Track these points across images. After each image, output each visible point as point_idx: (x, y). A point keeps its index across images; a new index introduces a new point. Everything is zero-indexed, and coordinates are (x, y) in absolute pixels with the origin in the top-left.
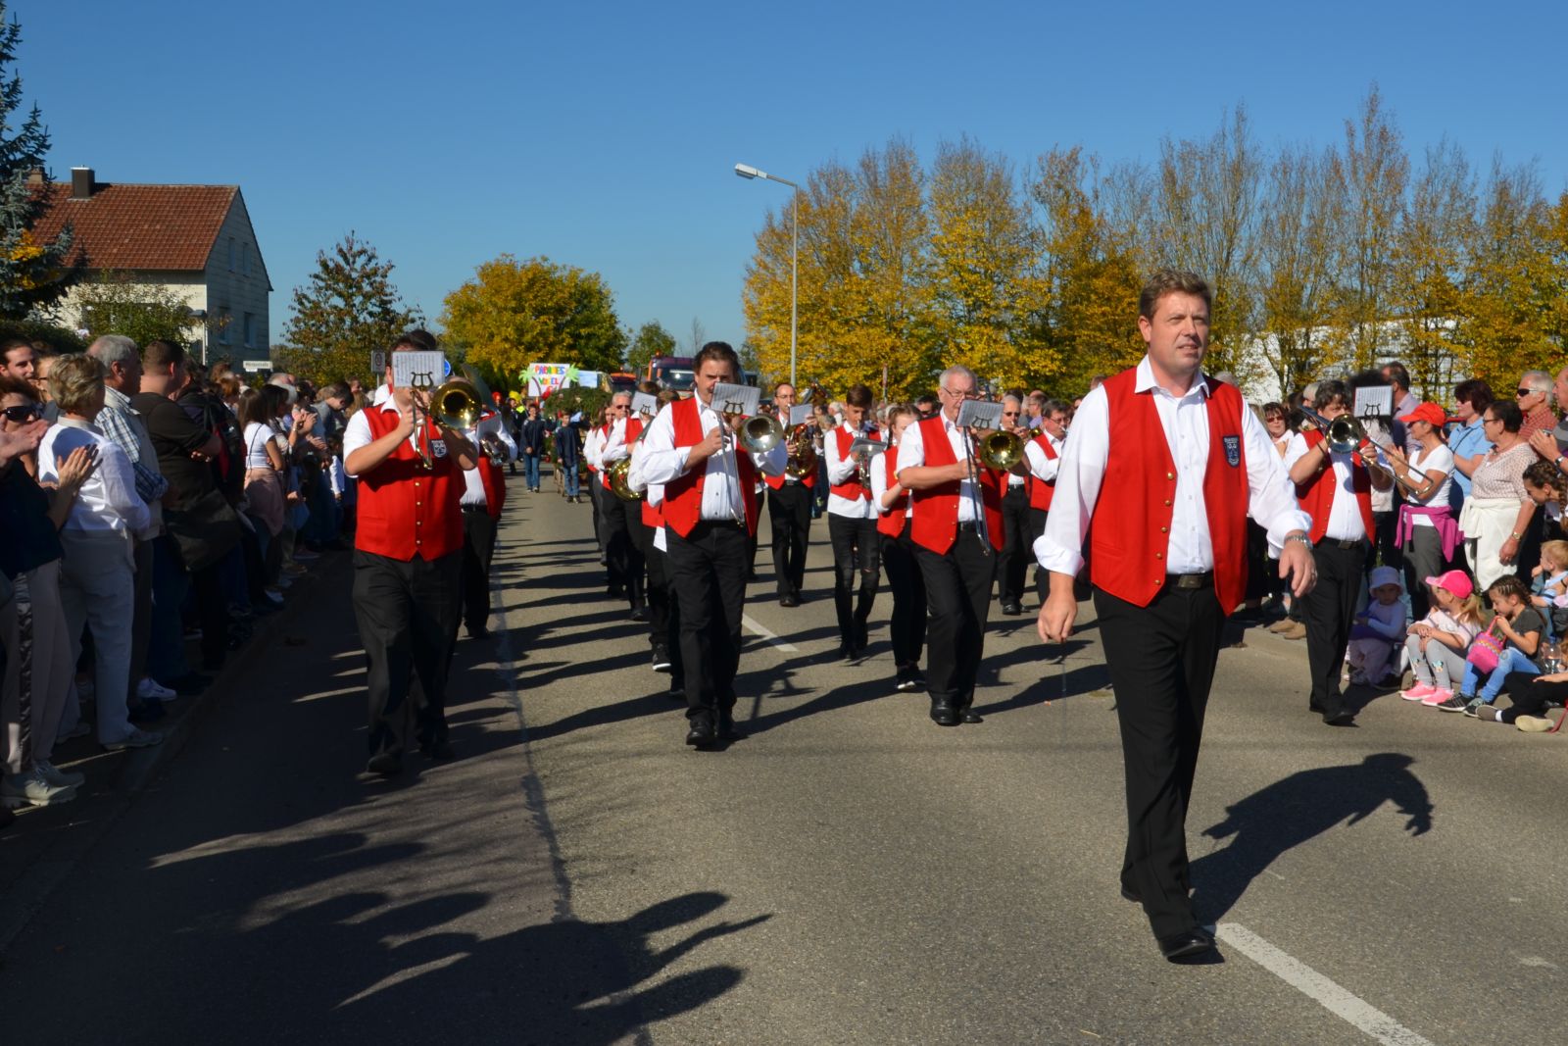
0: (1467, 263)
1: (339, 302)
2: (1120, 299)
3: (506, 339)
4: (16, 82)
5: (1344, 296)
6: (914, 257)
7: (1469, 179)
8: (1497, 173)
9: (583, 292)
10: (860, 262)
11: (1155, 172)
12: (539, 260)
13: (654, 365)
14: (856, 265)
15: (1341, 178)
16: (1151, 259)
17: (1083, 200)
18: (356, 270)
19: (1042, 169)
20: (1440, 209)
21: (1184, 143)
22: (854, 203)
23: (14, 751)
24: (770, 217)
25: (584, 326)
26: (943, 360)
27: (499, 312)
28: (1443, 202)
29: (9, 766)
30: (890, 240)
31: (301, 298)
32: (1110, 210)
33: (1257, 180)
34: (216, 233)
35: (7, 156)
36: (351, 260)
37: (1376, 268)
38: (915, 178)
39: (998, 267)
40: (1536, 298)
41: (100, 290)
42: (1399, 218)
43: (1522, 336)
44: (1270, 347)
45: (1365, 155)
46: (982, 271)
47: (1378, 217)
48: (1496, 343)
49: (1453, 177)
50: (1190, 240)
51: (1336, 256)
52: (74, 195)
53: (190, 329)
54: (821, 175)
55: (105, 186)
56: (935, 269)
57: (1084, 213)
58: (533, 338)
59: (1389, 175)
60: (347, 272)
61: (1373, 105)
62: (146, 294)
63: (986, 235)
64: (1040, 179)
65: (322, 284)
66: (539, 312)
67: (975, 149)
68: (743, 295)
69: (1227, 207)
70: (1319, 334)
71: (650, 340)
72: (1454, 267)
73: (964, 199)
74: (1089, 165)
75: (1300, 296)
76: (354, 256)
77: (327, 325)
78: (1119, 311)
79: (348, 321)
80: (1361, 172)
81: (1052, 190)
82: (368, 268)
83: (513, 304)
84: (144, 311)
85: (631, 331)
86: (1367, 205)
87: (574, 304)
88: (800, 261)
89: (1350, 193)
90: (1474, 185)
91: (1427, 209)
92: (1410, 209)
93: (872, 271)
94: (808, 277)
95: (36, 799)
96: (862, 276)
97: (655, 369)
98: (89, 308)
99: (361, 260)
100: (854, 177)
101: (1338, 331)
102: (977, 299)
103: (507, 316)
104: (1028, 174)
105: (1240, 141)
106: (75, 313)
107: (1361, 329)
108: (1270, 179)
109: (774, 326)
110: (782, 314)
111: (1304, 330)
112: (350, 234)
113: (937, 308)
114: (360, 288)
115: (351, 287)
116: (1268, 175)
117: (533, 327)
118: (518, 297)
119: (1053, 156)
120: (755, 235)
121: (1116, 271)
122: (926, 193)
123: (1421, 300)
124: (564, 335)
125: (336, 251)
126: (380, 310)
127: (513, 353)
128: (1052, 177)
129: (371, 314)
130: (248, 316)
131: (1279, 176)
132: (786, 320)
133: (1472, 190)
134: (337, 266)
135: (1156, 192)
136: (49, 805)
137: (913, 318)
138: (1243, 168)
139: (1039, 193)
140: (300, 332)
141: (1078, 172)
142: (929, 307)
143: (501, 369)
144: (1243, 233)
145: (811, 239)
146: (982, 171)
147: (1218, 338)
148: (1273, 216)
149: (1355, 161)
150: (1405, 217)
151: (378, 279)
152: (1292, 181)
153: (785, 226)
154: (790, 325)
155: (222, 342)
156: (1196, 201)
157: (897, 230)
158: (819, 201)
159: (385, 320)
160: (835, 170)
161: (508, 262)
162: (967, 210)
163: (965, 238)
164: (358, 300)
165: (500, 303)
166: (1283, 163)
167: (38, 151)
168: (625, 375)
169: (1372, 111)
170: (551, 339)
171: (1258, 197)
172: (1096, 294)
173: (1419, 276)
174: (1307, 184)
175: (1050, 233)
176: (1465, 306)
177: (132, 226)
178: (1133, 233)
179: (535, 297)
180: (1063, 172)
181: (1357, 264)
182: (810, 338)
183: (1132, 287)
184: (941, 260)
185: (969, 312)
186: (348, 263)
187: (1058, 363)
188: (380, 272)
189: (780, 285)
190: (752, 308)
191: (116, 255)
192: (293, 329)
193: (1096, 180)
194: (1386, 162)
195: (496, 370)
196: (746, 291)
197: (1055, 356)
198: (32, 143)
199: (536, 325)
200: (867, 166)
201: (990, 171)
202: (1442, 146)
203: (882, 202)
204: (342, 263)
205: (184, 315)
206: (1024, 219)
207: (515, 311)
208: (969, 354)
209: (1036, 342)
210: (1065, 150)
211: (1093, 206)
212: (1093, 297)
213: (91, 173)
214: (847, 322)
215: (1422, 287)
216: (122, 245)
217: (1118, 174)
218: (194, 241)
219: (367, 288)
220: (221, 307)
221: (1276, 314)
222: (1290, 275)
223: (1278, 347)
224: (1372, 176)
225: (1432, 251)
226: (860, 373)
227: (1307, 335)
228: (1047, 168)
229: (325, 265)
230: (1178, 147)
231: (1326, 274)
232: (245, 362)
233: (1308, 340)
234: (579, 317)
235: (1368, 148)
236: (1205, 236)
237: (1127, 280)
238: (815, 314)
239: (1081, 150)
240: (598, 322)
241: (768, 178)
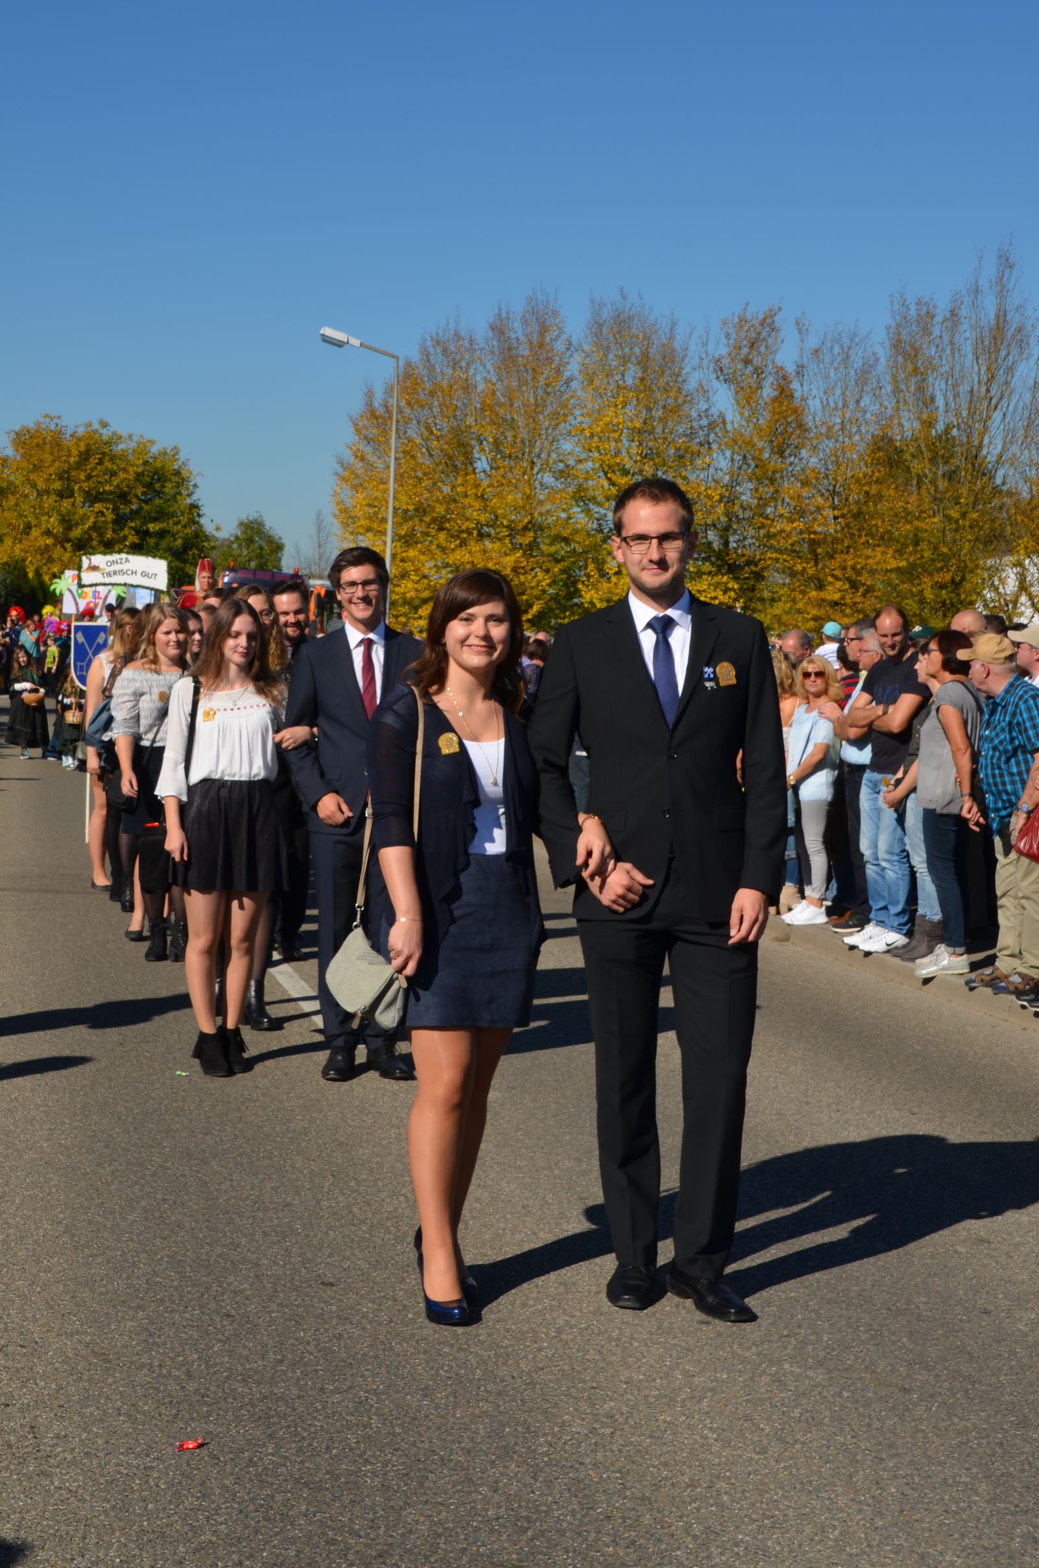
3: (48, 533)
9: (155, 472)
11: (880, 339)
12: (96, 426)
17: (784, 377)
19: (727, 336)
22: (479, 378)
24: (370, 395)
25: (155, 520)
26: (580, 586)
27: (40, 494)
32: (817, 392)
38: (560, 346)
54: (436, 342)
57: (784, 393)
58: (86, 532)
64: (723, 350)
66: (92, 497)
67: (636, 310)
68: (336, 494)
71: (250, 538)
81: (738, 366)
83: (57, 485)
87: (142, 489)
100: (481, 344)
103: (49, 502)
104: (705, 344)
105: (1001, 296)
109: (371, 535)
117: (84, 518)
118: (65, 476)
119: (742, 320)
120: (350, 418)
122: (574, 367)
124: (126, 531)
127: (57, 552)
128: (739, 348)
138: (1004, 334)
139: (721, 369)
141: (774, 340)
143: (38, 574)
146: (648, 338)
153: (389, 407)
154: (385, 534)
158: (431, 376)
160: (455, 334)
161: (53, 427)
165: (41, 485)
170: (109, 535)
175: (733, 422)
179: (89, 477)
180: (753, 341)
187: (732, 594)
190: (346, 511)
193: (802, 349)
195: (31, 575)
196: (338, 489)
197: (730, 586)
199: (88, 515)
200: (499, 329)
201: (658, 339)
206: (701, 403)
207: (61, 495)
208: (614, 579)
209: (707, 567)
210: (758, 310)
211: (796, 385)
214: (458, 534)
217: (828, 344)
228: (734, 336)
230: (913, 312)
234: (147, 507)
239: (780, 309)
240: (173, 515)
241: (361, 345)
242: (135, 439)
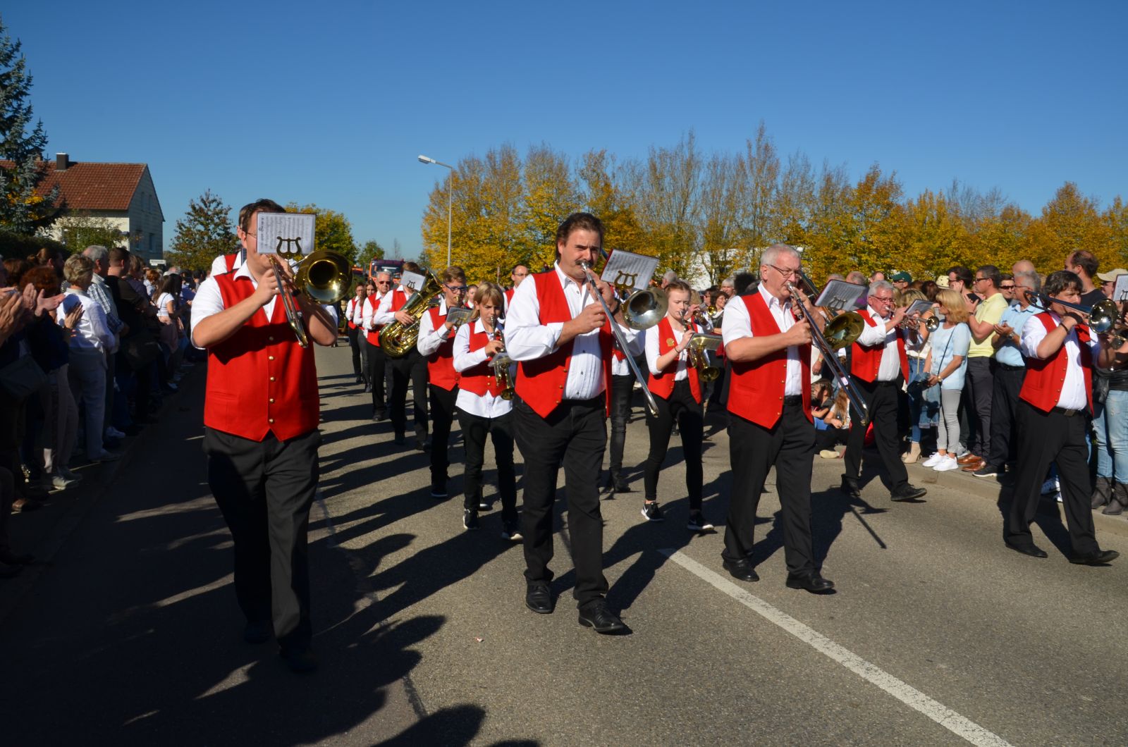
0: (809, 217)
1: (201, 228)
2: (626, 232)
4: (30, 108)
5: (745, 232)
6: (515, 207)
7: (811, 173)
8: (825, 170)
9: (335, 224)
10: (486, 209)
11: (645, 164)
12: (310, 205)
13: (373, 264)
14: (484, 211)
15: (744, 170)
16: (643, 211)
17: (607, 178)
18: (210, 210)
19: (585, 161)
20: (796, 188)
21: (661, 150)
22: (483, 177)
23: (48, 461)
24: (437, 185)
28: (797, 184)
29: (45, 470)
30: (502, 198)
31: (180, 226)
32: (621, 184)
33: (700, 170)
34: (134, 189)
35: (24, 148)
36: (208, 205)
37: (762, 218)
38: (516, 165)
39: (560, 214)
40: (845, 236)
41: (72, 221)
42: (774, 192)
43: (837, 256)
44: (706, 259)
45: (757, 158)
46: (552, 215)
47: (763, 192)
48: (824, 260)
49: (803, 171)
50: (664, 201)
51: (741, 211)
52: (57, 169)
53: (120, 242)
54: (465, 162)
55: (76, 163)
56: (526, 214)
57: (607, 185)
59: (769, 169)
60: (206, 211)
61: (761, 132)
62: (96, 223)
63: (554, 196)
64: (584, 167)
65: (192, 218)
67: (548, 150)
68: (422, 227)
69: (683, 184)
70: (731, 253)
71: (371, 250)
72: (803, 219)
73: (543, 177)
74: (610, 159)
75: (722, 233)
76: (210, 203)
77: (195, 241)
78: (625, 239)
79: (206, 238)
80: (755, 167)
81: (590, 173)
82: (217, 210)
84: (95, 232)
85: (360, 245)
86: (757, 185)
87: (329, 231)
88: (453, 209)
89: (749, 178)
90: (814, 175)
91: (789, 188)
92: (780, 188)
93: (492, 215)
94: (457, 217)
95: (58, 486)
96: (487, 217)
97: (373, 267)
98: (66, 230)
99: (213, 205)
100: (483, 164)
101: (741, 251)
102: (549, 230)
104: (577, 164)
105: (691, 149)
106: (58, 233)
107: (754, 251)
108: (707, 169)
109: (438, 243)
110: (443, 237)
111: (723, 251)
112: (207, 191)
113: (527, 235)
114: (212, 220)
115: (208, 220)
116: (706, 167)
119: (591, 154)
120: (429, 195)
121: (624, 217)
122: (522, 173)
123: (785, 236)
125: (200, 200)
126: (223, 232)
128: (590, 166)
129: (219, 235)
130: (151, 235)
131: (712, 168)
132: (445, 240)
133: (812, 178)
134: (201, 208)
135: (646, 175)
136: (66, 489)
137: (514, 240)
138: (692, 163)
139: (583, 174)
140: (180, 244)
141: (604, 163)
142: (523, 235)
144: (692, 198)
145: (460, 197)
146: (552, 161)
147: (678, 254)
148: (708, 189)
149: (752, 161)
150: (778, 192)
151: (223, 215)
152: (718, 171)
153: (445, 189)
154: (447, 243)
155: (138, 249)
156: (667, 181)
157: (506, 192)
158: (464, 176)
159: (226, 237)
160: (473, 159)
161: (293, 207)
162: (544, 182)
163: (542, 198)
164: (211, 227)
166: (714, 162)
167: (41, 145)
168: (357, 269)
169: (761, 135)
171: (700, 178)
172: (613, 229)
173: (784, 223)
174: (726, 173)
175: (589, 196)
176: (808, 240)
177: (89, 185)
178: (633, 196)
180: (596, 163)
181: (752, 217)
182: (458, 250)
183: (632, 226)
184: (529, 209)
185: (545, 238)
186: (206, 207)
188: (224, 211)
189: (442, 221)
190: (427, 234)
191: (80, 201)
192: (176, 242)
193: (614, 168)
194: (768, 162)
196: (424, 224)
198: (38, 141)
200: (490, 157)
201: (557, 162)
202: (797, 154)
203: (498, 177)
204: (203, 206)
205: (117, 234)
206: (574, 188)
208: (544, 260)
210: (597, 151)
211: (612, 181)
212: (611, 230)
213: (67, 156)
214: (478, 242)
215: (786, 229)
216: (83, 195)
217: (625, 165)
218: (123, 194)
219: (216, 220)
220: (137, 230)
221: (709, 241)
222: (717, 221)
223: (710, 260)
224: (760, 170)
225: (791, 211)
226: (485, 270)
227: (725, 253)
228: (587, 161)
229: (193, 208)
230: (658, 152)
231: (735, 221)
232: (151, 260)
233: (725, 256)
234: (332, 238)
235: (759, 155)
236: (672, 199)
237: (630, 222)
238: (461, 237)
239: (606, 151)
240: (342, 240)
241: (436, 163)
242: (327, 210)
